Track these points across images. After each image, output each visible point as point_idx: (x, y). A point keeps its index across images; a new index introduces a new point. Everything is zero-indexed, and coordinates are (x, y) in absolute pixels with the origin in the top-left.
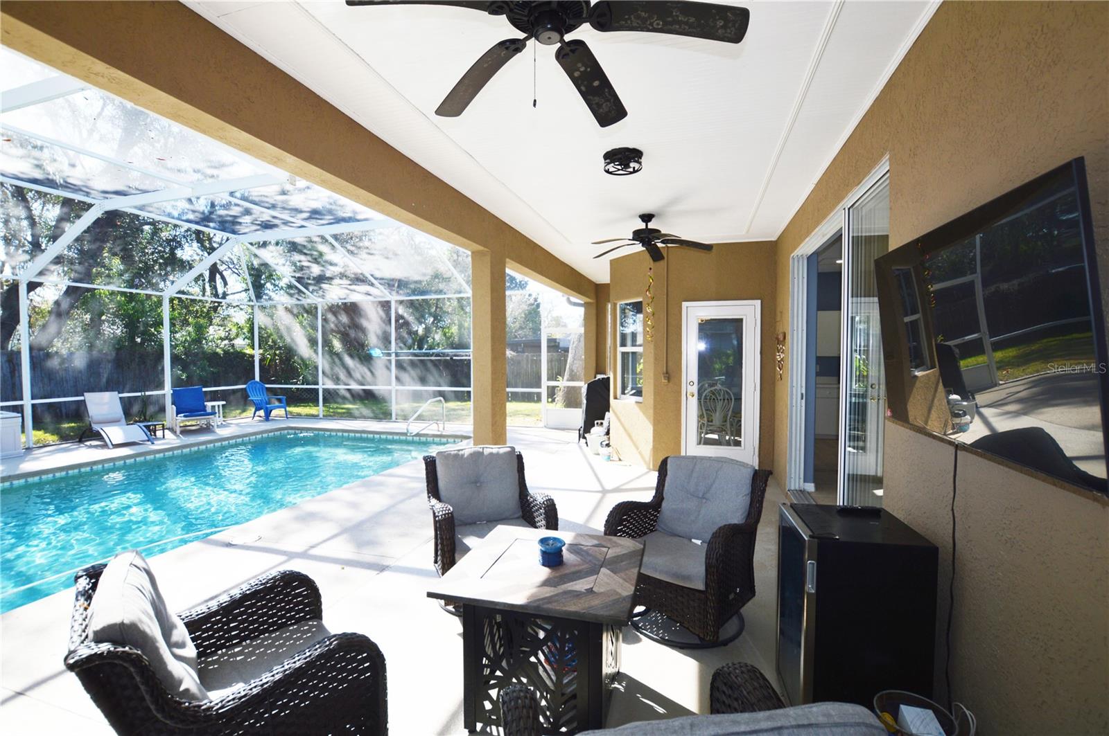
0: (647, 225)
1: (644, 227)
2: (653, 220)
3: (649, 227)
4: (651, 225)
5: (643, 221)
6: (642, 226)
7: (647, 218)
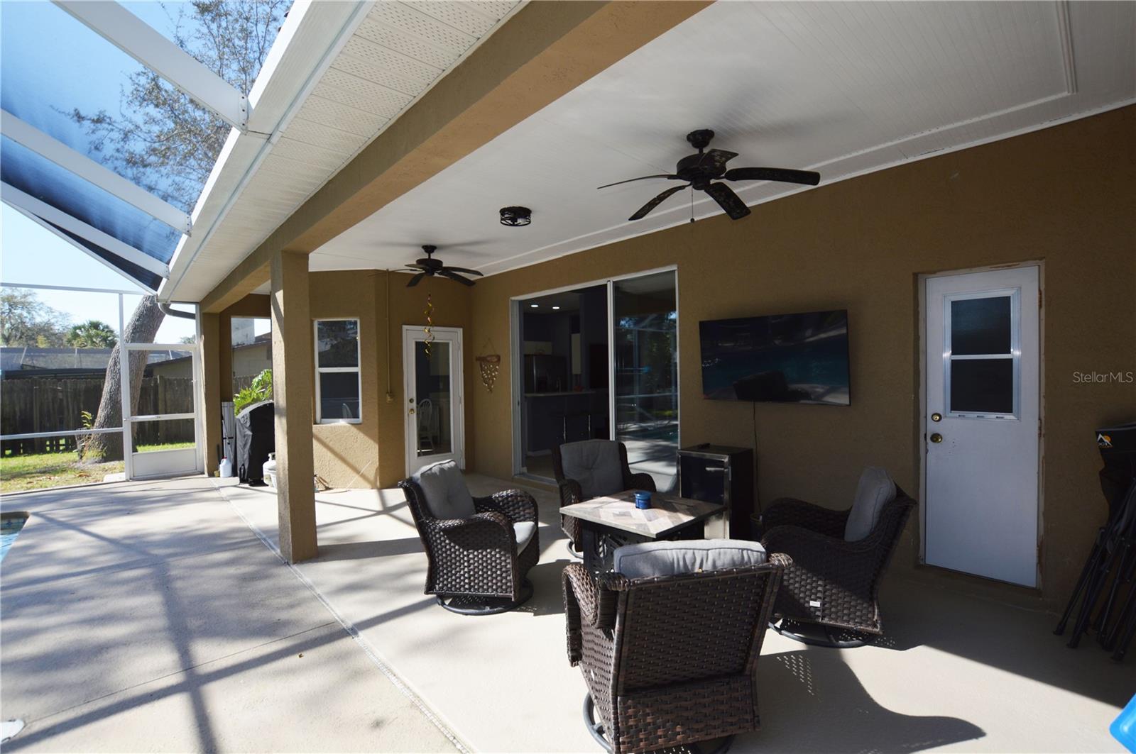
0: (429, 256)
1: (427, 257)
2: (435, 251)
3: (432, 257)
4: (434, 256)
5: (426, 251)
6: (426, 256)
7: (430, 249)
